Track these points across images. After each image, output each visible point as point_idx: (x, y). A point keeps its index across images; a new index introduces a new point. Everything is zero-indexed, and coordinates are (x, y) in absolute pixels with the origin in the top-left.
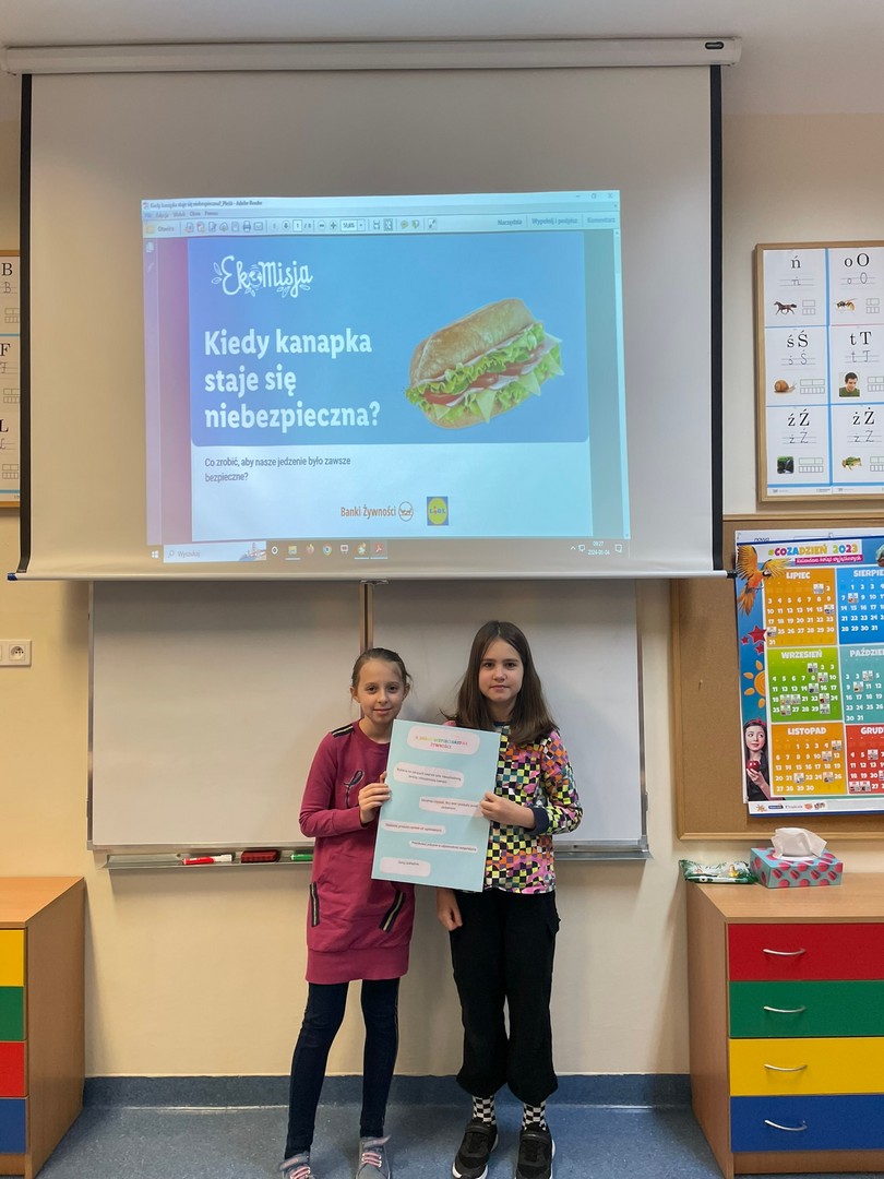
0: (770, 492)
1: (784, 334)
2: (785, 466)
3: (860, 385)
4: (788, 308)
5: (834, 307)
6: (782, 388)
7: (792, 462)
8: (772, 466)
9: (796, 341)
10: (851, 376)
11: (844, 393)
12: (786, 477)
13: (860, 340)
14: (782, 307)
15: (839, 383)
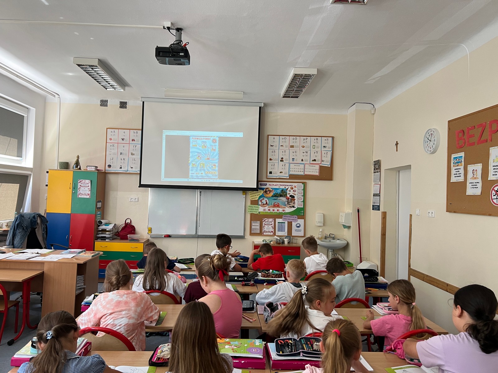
0: (268, 177)
1: (272, 150)
2: (271, 173)
3: (284, 160)
4: (272, 146)
5: (280, 146)
6: (271, 160)
7: (272, 172)
8: (268, 173)
9: (273, 152)
10: (282, 158)
11: (281, 161)
12: (271, 175)
13: (284, 152)
14: (271, 146)
15: (280, 159)
